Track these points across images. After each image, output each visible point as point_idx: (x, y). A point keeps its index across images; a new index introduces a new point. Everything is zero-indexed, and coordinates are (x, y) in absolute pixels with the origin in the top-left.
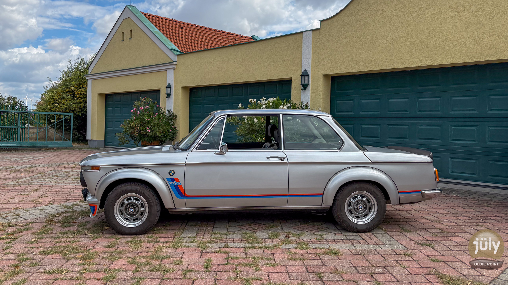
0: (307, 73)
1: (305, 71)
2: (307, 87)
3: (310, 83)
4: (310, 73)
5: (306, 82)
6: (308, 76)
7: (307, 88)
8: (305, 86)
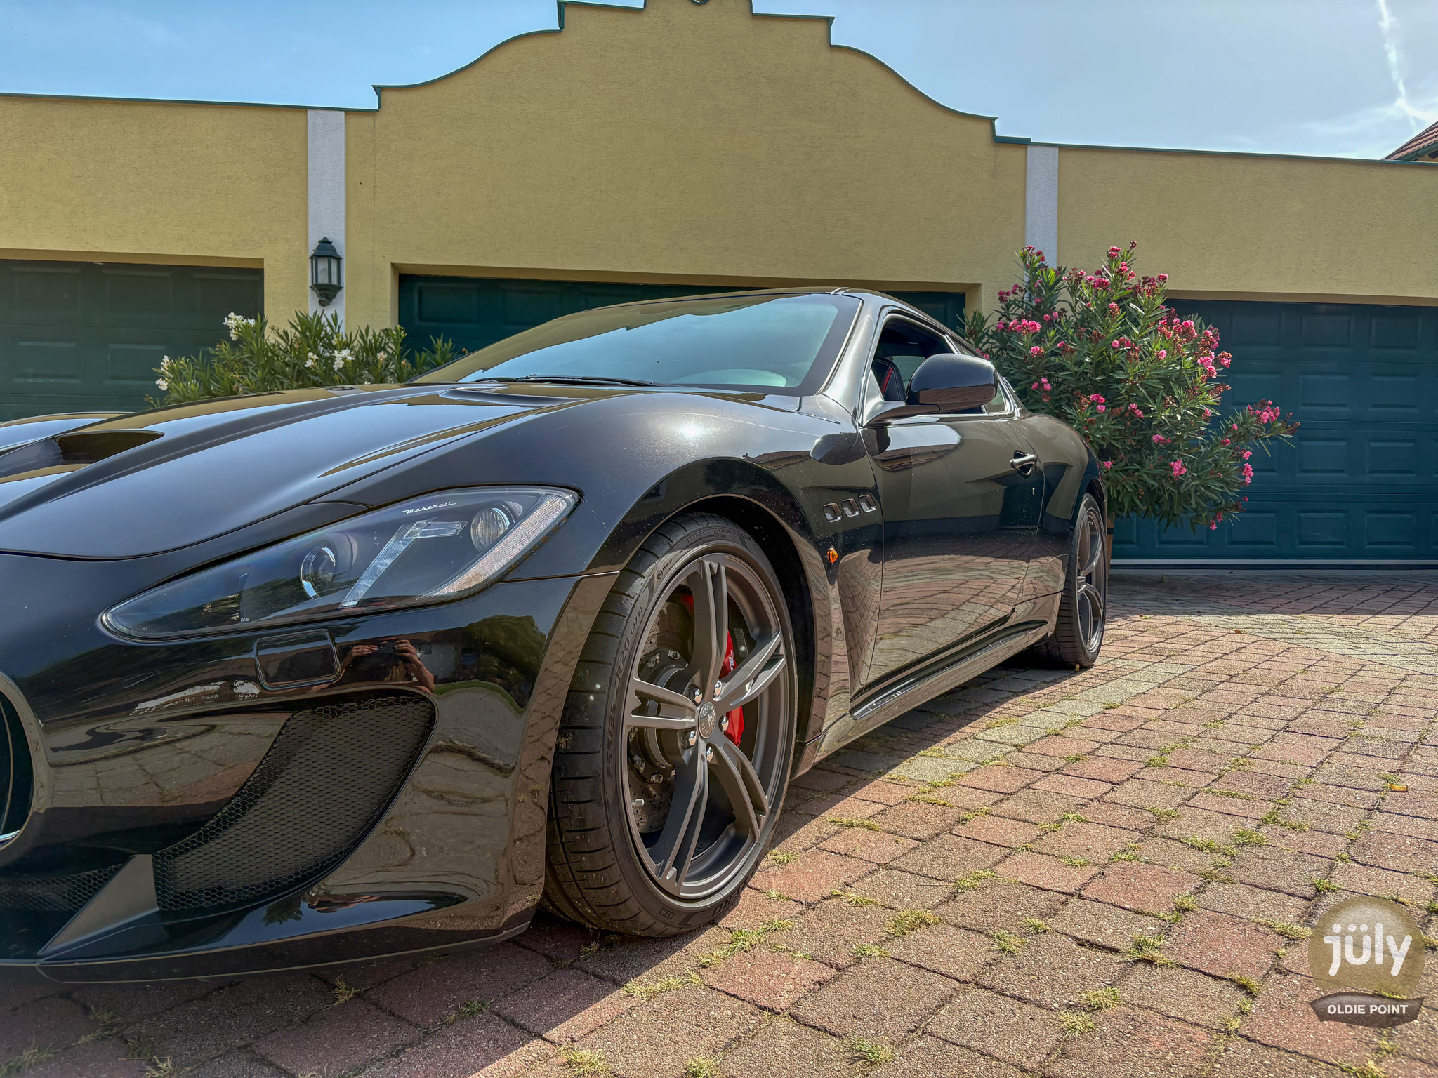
0: (334, 250)
1: (325, 242)
2: (334, 296)
3: (344, 283)
4: (341, 251)
5: (334, 282)
6: (338, 259)
7: (334, 300)
8: (327, 293)
